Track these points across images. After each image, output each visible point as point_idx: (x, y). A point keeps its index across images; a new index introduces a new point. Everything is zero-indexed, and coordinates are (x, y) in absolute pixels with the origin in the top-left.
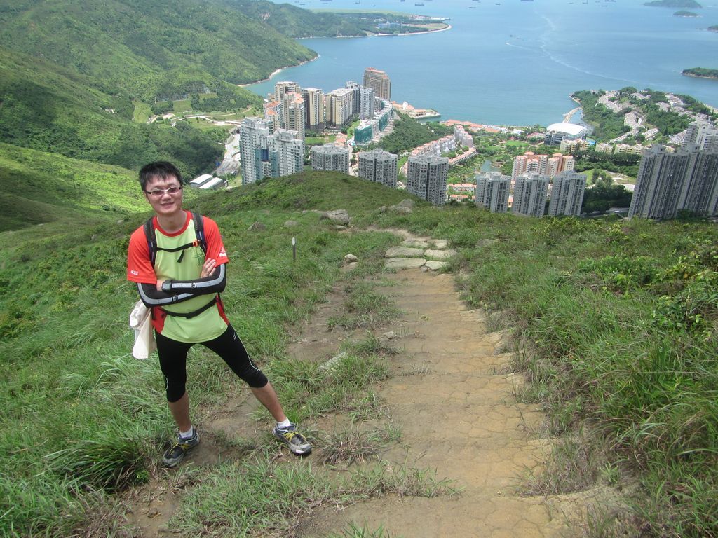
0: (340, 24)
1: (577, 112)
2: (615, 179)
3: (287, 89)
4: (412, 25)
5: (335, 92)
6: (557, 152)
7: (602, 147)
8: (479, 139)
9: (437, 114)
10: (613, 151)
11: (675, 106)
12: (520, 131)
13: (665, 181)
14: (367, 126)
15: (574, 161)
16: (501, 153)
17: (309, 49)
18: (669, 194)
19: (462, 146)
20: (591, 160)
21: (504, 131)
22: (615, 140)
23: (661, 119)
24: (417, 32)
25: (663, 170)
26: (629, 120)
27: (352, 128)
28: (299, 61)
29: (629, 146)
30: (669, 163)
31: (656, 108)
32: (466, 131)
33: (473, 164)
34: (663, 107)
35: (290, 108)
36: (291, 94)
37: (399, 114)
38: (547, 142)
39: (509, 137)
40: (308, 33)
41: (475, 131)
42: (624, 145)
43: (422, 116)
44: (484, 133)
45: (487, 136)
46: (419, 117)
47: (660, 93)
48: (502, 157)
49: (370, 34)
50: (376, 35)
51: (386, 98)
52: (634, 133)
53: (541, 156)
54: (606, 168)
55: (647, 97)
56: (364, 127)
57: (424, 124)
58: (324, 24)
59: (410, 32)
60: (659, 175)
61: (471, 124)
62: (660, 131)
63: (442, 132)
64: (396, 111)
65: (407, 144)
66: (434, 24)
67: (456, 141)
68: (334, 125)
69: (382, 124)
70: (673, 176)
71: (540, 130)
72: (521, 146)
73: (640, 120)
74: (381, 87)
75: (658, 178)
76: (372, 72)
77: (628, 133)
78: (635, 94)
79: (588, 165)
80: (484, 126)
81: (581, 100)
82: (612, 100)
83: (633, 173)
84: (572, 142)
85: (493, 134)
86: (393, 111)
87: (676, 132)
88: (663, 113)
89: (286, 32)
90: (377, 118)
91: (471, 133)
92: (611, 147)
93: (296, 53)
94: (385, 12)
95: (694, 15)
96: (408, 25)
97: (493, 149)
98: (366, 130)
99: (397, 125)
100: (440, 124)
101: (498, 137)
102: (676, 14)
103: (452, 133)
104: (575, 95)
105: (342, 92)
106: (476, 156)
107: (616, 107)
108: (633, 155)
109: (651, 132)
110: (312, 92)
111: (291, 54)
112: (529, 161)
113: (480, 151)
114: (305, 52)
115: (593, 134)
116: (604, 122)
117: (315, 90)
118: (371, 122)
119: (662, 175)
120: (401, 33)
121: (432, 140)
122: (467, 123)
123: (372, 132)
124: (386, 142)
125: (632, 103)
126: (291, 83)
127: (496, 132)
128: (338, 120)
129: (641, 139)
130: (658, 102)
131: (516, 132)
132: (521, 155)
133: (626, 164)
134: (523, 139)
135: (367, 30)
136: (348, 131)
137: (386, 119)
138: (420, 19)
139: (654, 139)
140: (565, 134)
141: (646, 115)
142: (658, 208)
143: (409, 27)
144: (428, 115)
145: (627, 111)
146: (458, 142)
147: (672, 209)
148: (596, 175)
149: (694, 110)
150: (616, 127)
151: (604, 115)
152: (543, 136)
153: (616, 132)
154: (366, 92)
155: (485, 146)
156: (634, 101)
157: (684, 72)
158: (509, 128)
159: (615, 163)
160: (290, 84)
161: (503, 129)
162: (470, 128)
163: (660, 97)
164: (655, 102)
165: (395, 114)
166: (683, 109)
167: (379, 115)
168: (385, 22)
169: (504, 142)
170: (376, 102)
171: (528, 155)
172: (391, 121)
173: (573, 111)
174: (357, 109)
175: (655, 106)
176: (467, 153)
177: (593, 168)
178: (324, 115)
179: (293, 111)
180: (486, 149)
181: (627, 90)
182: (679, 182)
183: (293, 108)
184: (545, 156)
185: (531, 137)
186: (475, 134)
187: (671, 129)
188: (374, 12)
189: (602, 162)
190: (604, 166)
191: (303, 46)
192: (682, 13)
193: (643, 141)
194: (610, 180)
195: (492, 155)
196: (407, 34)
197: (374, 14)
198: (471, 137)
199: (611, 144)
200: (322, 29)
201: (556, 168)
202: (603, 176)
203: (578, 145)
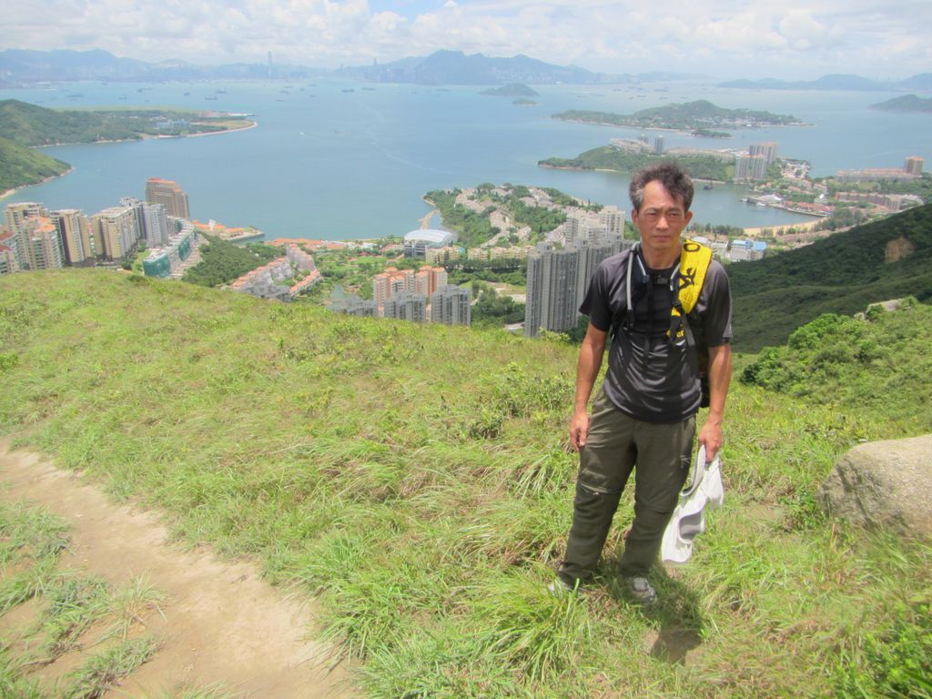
0: (100, 124)
1: (435, 215)
2: (498, 290)
3: (25, 213)
4: (205, 124)
5: (104, 213)
6: (424, 265)
7: (475, 253)
8: (321, 259)
9: (259, 233)
10: (489, 257)
11: (541, 199)
12: (371, 244)
13: (558, 285)
14: (162, 256)
15: (446, 274)
16: (353, 273)
17: (56, 160)
18: (565, 300)
19: (300, 270)
20: (465, 270)
21: (352, 246)
22: (486, 244)
23: (531, 216)
24: (212, 131)
25: (554, 272)
26: (496, 220)
27: (137, 262)
28: (42, 177)
29: (505, 249)
30: (559, 263)
31: (522, 204)
32: (303, 250)
33: (319, 292)
34: (529, 202)
35: (34, 239)
36: (33, 219)
37: (206, 236)
38: (408, 254)
39: (359, 253)
40: (53, 138)
41: (314, 250)
42: (500, 249)
43: (238, 237)
44: (326, 251)
45: (331, 254)
46: (235, 238)
47: (523, 187)
48: (355, 279)
49: (146, 137)
50: (156, 137)
51: (184, 217)
52: (505, 234)
53: (406, 272)
54: (485, 278)
55: (510, 192)
56: (158, 258)
57: (244, 246)
58: (75, 126)
59: (204, 132)
60: (551, 279)
61: (307, 241)
62: (533, 229)
63: (269, 255)
64: (200, 233)
65: (224, 275)
66: (234, 121)
67: (292, 264)
68: (111, 259)
69: (184, 251)
70: (566, 279)
71: (396, 240)
72: (376, 263)
73: (507, 219)
74: (175, 203)
75: (551, 282)
76: (157, 184)
77: (499, 235)
78: (495, 190)
79: (464, 276)
80: (326, 243)
81: (435, 201)
82: (472, 198)
83: (517, 281)
84: (438, 251)
85: (337, 251)
86: (196, 233)
87: (551, 229)
88: (531, 209)
89: (17, 138)
90: (174, 244)
91: (310, 253)
92: (485, 253)
93: (35, 167)
94: (164, 108)
95: (534, 103)
96: (198, 124)
97: (342, 270)
98: (160, 261)
99: (205, 250)
100: (266, 244)
101: (345, 255)
102: (515, 103)
103: (284, 254)
104: (428, 196)
105: (116, 213)
106: (321, 281)
107: (479, 207)
108: (513, 259)
109: (524, 232)
110: (68, 215)
111: (28, 168)
112: (393, 280)
113: (326, 275)
114: (50, 164)
115: (459, 240)
116: (469, 225)
117: (72, 211)
118: (166, 251)
119: (554, 278)
120: (190, 133)
121: (258, 266)
122: (302, 241)
123: (169, 264)
124: (193, 275)
125: (495, 201)
126: (32, 204)
127: (342, 248)
128: (116, 252)
129: (515, 240)
130: (522, 197)
131: (366, 246)
132: (378, 273)
133: (507, 271)
134: (377, 254)
135: (142, 132)
136: (133, 266)
137: (188, 244)
138: (215, 115)
139: (530, 239)
140: (427, 243)
141: (513, 214)
142: (557, 319)
143: (201, 126)
144: (246, 234)
145: (491, 210)
146: (295, 266)
147: (571, 318)
148: (476, 288)
149: (563, 203)
150: (483, 229)
151: (466, 217)
152: (401, 247)
153: (486, 235)
154: (152, 210)
155: (331, 268)
156: (496, 199)
157: (540, 163)
158: (357, 242)
159: (495, 271)
160: (30, 206)
161: (349, 244)
162: (307, 247)
163: (522, 191)
164: (519, 197)
165: (200, 236)
166: (551, 203)
167: (177, 240)
168: (165, 121)
169: (354, 260)
170: (169, 223)
171: (390, 272)
172: (196, 246)
173: (430, 215)
174: (143, 234)
175: (521, 202)
176: (309, 278)
177: (469, 280)
178: (92, 246)
179: (40, 244)
180: (334, 270)
181: (485, 186)
182: (573, 284)
183: (39, 239)
184: (412, 271)
185: (387, 249)
186: (315, 253)
187: (545, 226)
188: (148, 108)
189: (478, 271)
190: (482, 275)
191: (46, 156)
192: (521, 102)
193: (517, 242)
194: (493, 292)
195: (342, 277)
196: (200, 134)
197: (149, 112)
198: (310, 258)
199: (484, 249)
200: (73, 133)
201: (427, 285)
202: (484, 288)
203: (447, 255)
